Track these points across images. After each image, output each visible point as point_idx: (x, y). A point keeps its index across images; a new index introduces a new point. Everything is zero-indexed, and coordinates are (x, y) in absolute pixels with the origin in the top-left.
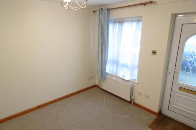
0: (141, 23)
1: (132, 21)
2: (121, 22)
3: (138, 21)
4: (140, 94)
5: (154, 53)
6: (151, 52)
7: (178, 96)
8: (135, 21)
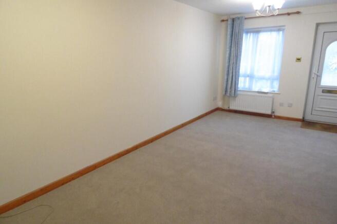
0: (281, 32)
1: (271, 31)
2: (257, 31)
3: (279, 30)
4: (281, 105)
5: (299, 60)
6: (295, 59)
7: (321, 99)
8: (274, 31)
